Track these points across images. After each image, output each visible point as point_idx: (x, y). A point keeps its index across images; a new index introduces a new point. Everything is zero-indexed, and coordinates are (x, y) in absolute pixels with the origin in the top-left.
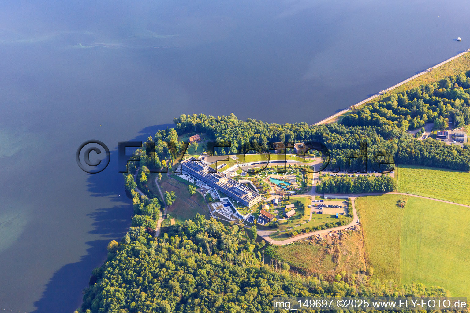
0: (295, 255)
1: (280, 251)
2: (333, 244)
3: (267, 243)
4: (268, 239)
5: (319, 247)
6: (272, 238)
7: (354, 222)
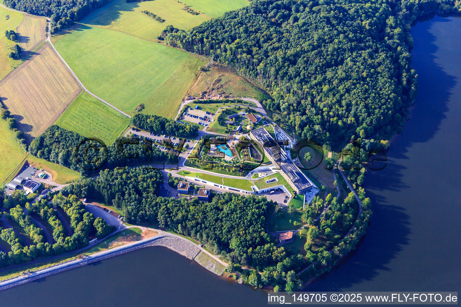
0: (245, 90)
1: (255, 95)
2: (213, 89)
3: (261, 102)
4: (259, 105)
5: (225, 90)
6: (256, 105)
7: (187, 102)
